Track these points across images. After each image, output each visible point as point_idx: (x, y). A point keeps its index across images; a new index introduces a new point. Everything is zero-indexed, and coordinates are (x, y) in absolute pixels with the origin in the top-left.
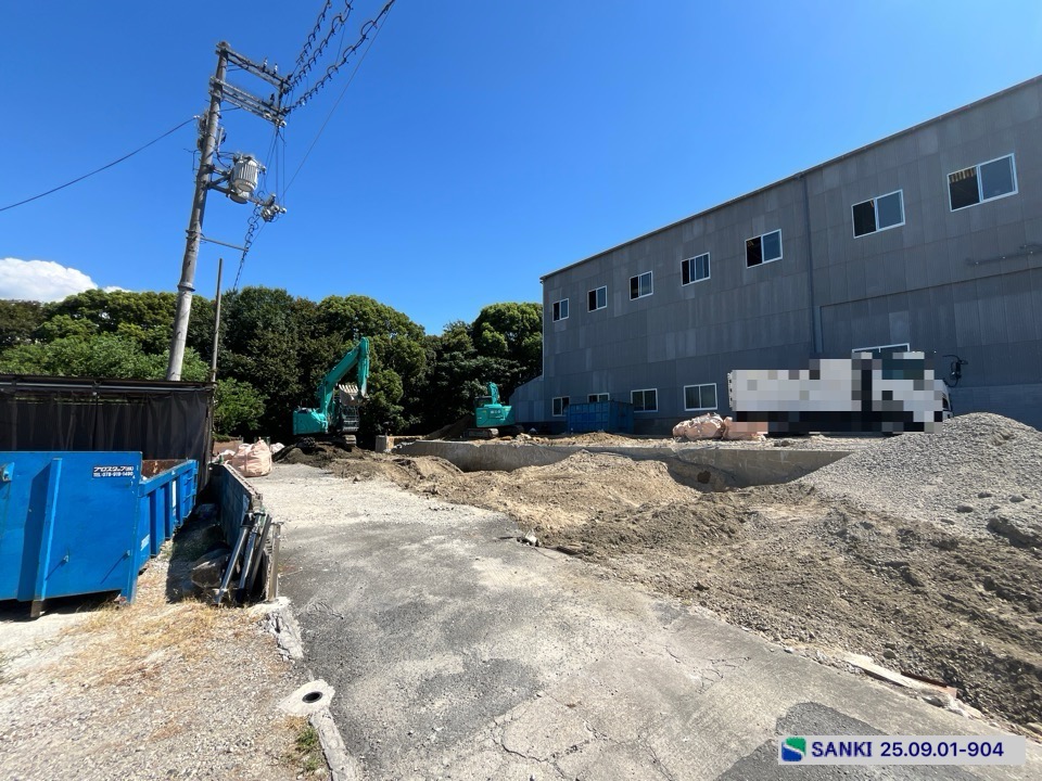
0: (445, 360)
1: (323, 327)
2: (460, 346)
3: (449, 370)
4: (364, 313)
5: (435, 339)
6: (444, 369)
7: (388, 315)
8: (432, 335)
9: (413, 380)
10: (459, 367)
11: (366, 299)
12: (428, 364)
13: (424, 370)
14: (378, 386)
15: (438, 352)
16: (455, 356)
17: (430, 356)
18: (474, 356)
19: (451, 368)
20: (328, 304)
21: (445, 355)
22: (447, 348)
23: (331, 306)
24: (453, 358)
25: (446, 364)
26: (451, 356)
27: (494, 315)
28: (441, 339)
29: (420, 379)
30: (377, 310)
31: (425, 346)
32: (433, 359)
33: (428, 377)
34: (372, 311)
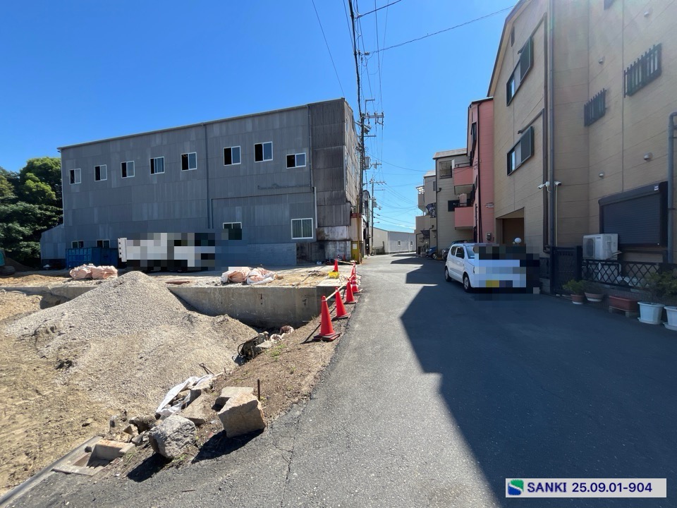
18: (13, 201)
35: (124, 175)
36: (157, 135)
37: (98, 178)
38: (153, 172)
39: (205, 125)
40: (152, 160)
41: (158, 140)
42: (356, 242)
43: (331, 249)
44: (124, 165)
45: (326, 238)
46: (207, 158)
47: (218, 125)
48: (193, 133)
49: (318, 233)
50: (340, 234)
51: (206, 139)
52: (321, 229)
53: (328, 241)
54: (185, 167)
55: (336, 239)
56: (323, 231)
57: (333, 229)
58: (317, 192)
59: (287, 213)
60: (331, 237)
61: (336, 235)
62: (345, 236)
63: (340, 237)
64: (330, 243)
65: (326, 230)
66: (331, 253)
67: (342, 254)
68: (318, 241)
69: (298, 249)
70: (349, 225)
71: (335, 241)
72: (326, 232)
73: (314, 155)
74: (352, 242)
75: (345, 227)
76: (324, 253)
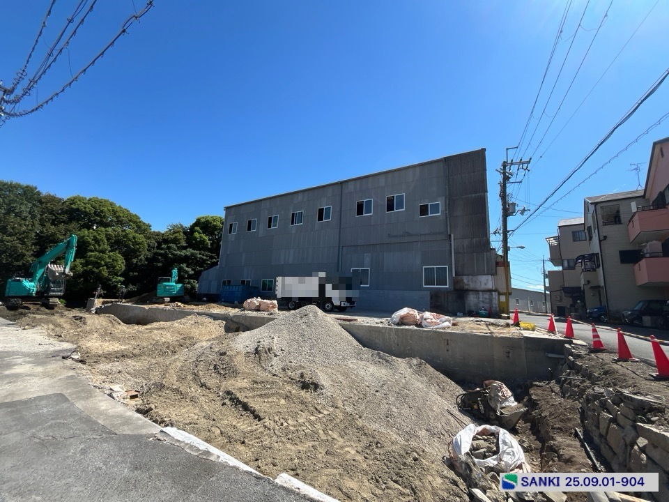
0: (163, 249)
1: (64, 217)
2: (175, 241)
3: (165, 256)
4: (102, 211)
5: (158, 234)
6: (161, 255)
7: (121, 215)
8: (157, 231)
9: (134, 261)
10: (172, 254)
11: (106, 201)
12: (149, 250)
13: (144, 254)
14: (103, 263)
15: (159, 244)
16: (170, 247)
17: (152, 245)
18: (185, 248)
19: (166, 254)
20: (72, 201)
21: (163, 246)
22: (166, 241)
23: (74, 203)
24: (169, 248)
25: (162, 252)
26: (168, 247)
27: (203, 223)
28: (163, 235)
29: (141, 260)
30: (113, 211)
31: (149, 238)
32: (153, 248)
33: (147, 259)
34: (109, 210)
35: (270, 226)
36: (300, 194)
37: (249, 229)
38: (292, 224)
39: (341, 183)
40: (293, 214)
41: (300, 197)
42: (503, 294)
43: (472, 300)
44: (270, 219)
45: (466, 287)
46: (341, 211)
47: (353, 182)
48: (330, 190)
49: (455, 282)
50: (483, 283)
51: (342, 194)
52: (460, 278)
53: (468, 290)
54: (320, 218)
55: (479, 288)
56: (462, 280)
57: (475, 278)
58: (454, 239)
59: (418, 260)
60: (472, 286)
61: (479, 285)
62: (490, 286)
63: (483, 287)
64: (471, 293)
65: (465, 279)
66: (472, 304)
67: (487, 306)
68: (455, 290)
69: (431, 298)
70: (494, 274)
71: (477, 291)
72: (465, 281)
73: (451, 204)
74: (500, 294)
75: (490, 276)
76: (464, 304)
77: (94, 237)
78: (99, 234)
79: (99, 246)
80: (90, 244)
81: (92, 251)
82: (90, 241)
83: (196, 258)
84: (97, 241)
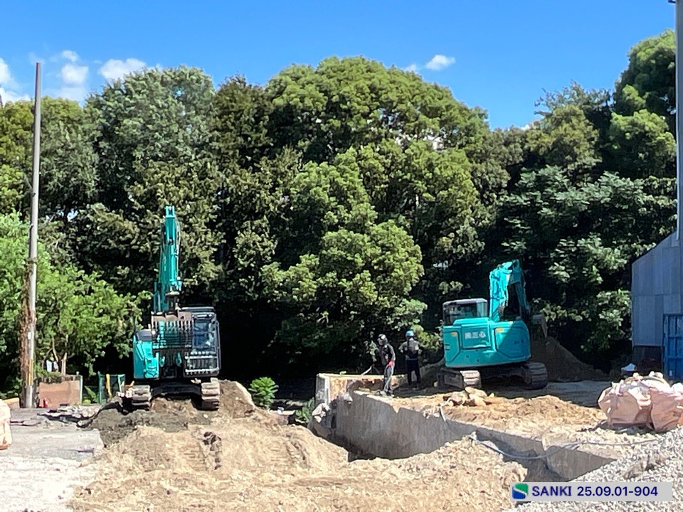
0: (523, 190)
2: (560, 153)
3: (530, 213)
4: (343, 99)
5: (510, 138)
6: (519, 211)
7: (396, 95)
9: (446, 241)
10: (553, 204)
12: (485, 201)
13: (472, 217)
14: (359, 261)
15: (514, 171)
16: (547, 178)
17: (492, 181)
19: (533, 208)
20: (276, 88)
21: (525, 178)
22: (534, 160)
23: (280, 93)
24: (541, 183)
25: (522, 200)
26: (538, 178)
28: (524, 137)
29: (464, 238)
30: (372, 87)
31: (482, 158)
32: (498, 188)
33: (483, 233)
34: (360, 90)
77: (332, 182)
78: (342, 172)
79: (349, 208)
80: (327, 208)
81: (334, 228)
82: (325, 197)
83: (635, 207)
84: (339, 194)
